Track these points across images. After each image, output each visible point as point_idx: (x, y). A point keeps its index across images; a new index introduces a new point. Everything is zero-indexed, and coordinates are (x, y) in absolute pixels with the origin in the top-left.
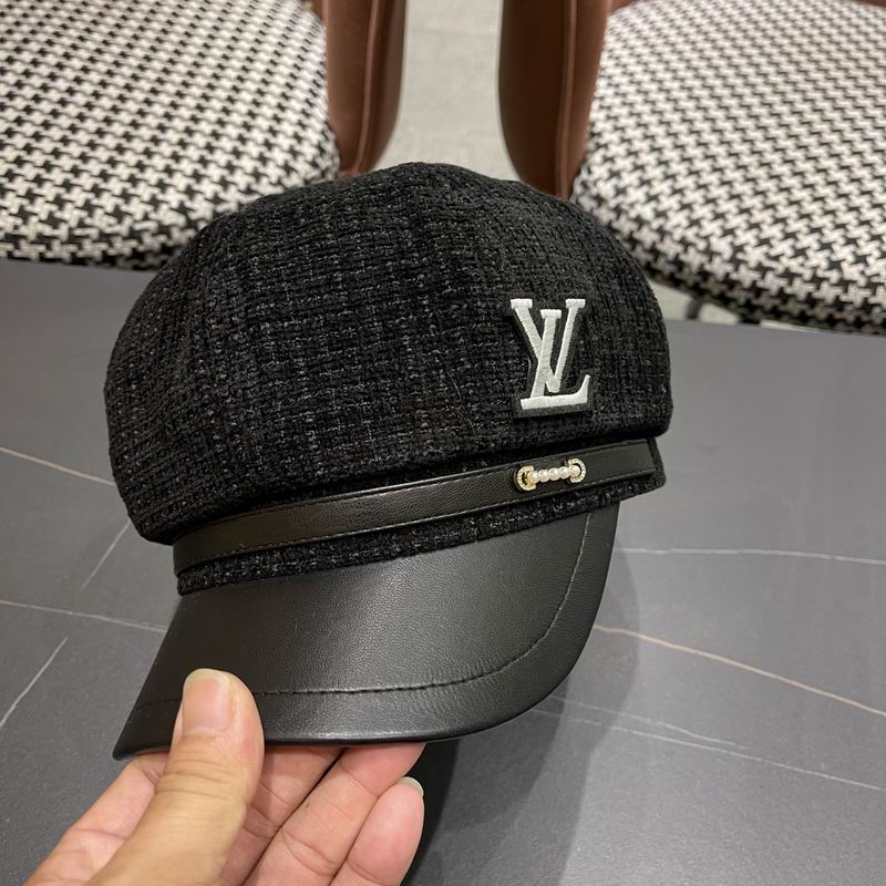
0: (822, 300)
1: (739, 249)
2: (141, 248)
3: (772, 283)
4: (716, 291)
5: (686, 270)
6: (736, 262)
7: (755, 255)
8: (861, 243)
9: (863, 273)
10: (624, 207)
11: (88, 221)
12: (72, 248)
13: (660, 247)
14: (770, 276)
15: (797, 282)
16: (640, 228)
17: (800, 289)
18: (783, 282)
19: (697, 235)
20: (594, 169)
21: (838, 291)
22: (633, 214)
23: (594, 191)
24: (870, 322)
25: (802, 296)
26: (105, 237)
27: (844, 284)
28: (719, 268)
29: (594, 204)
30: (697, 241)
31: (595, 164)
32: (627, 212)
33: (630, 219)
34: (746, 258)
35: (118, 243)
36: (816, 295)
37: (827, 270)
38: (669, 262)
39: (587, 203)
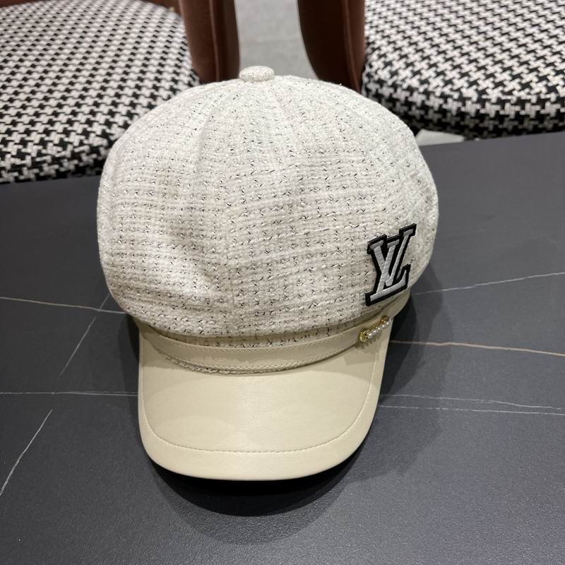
0: (548, 115)
1: (484, 92)
2: (81, 165)
3: (510, 110)
4: (472, 125)
5: (449, 115)
6: (482, 102)
7: (494, 94)
10: (399, 83)
11: (44, 151)
12: (36, 171)
13: (428, 103)
14: (507, 106)
15: (528, 106)
16: (411, 95)
17: (530, 110)
18: (518, 108)
19: (452, 90)
20: (374, 64)
21: (558, 106)
22: (405, 86)
23: (376, 78)
25: (533, 115)
26: (56, 160)
27: (561, 100)
28: (471, 108)
29: (377, 86)
30: (452, 93)
31: (373, 61)
32: (401, 86)
33: (404, 90)
34: (489, 97)
35: (66, 163)
36: (543, 112)
37: (547, 94)
38: (435, 112)
39: (373, 87)
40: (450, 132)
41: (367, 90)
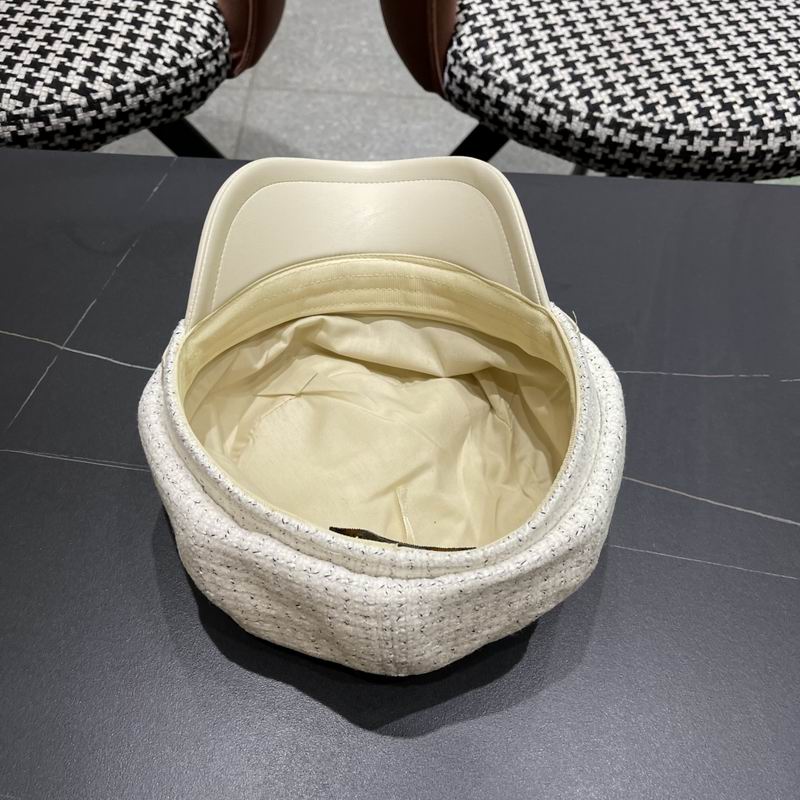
0: (671, 151)
1: (596, 107)
2: (48, 129)
3: (625, 137)
4: (576, 148)
5: (549, 130)
6: (592, 120)
7: (609, 113)
8: (704, 96)
9: (706, 124)
10: (492, 73)
13: (525, 109)
14: (623, 131)
15: (648, 136)
16: (505, 94)
17: (650, 142)
18: (635, 137)
19: (557, 97)
20: (463, 39)
21: (684, 142)
22: (499, 80)
23: (464, 60)
24: (714, 170)
25: (652, 148)
26: (14, 119)
27: (690, 135)
28: (577, 126)
29: (465, 73)
30: (557, 102)
31: (464, 34)
32: (494, 79)
33: (496, 85)
34: (602, 116)
35: (26, 125)
36: (665, 146)
37: (673, 123)
38: (532, 123)
39: (458, 72)
40: (548, 152)
41: (452, 75)
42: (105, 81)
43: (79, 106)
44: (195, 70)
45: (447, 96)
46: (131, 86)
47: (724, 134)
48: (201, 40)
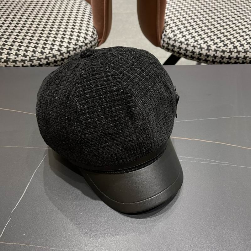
0: (233, 57)
1: (209, 46)
2: (49, 62)
3: (219, 54)
4: (204, 59)
5: (195, 54)
6: (208, 50)
7: (213, 47)
8: (241, 41)
9: (243, 49)
10: (177, 39)
11: (34, 55)
12: (31, 63)
13: (187, 48)
14: (218, 52)
15: (226, 53)
16: (181, 44)
17: (227, 55)
18: (222, 54)
19: (197, 44)
20: (167, 31)
21: (237, 54)
22: (179, 41)
23: (168, 36)
25: (227, 57)
26: (39, 59)
27: (238, 52)
28: (204, 52)
29: (168, 40)
30: (197, 45)
31: (167, 29)
32: (178, 41)
33: (178, 42)
34: (211, 48)
35: (43, 60)
36: (231, 56)
37: (233, 49)
38: (190, 52)
39: (166, 40)
41: (164, 41)
42: (65, 47)
43: (57, 55)
44: (89, 44)
45: (162, 47)
46: (72, 49)
47: (248, 51)
48: (91, 35)
